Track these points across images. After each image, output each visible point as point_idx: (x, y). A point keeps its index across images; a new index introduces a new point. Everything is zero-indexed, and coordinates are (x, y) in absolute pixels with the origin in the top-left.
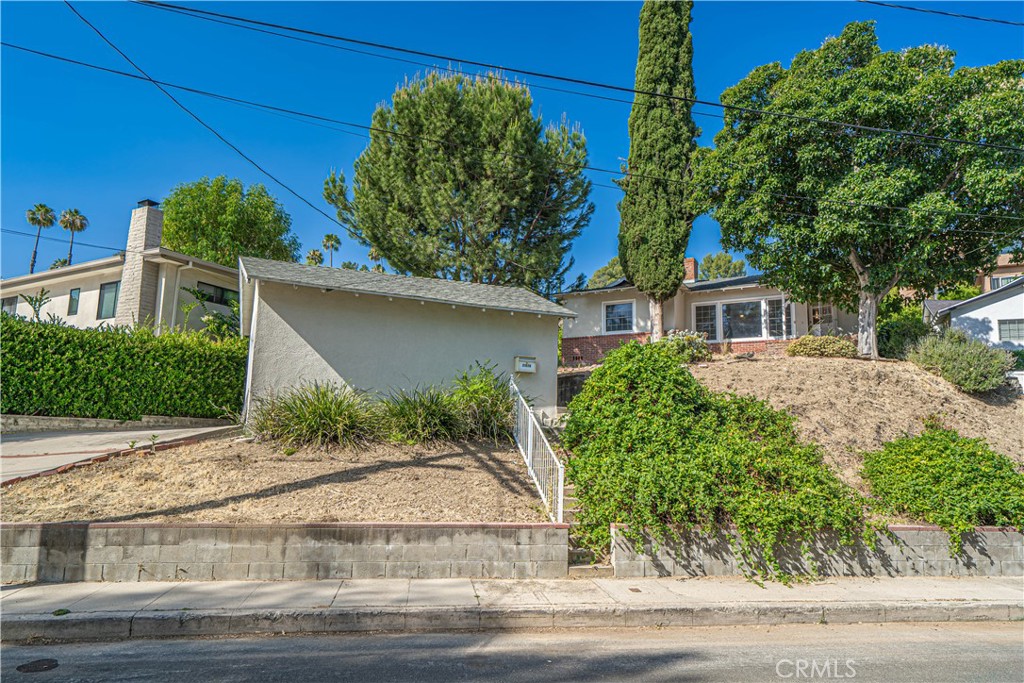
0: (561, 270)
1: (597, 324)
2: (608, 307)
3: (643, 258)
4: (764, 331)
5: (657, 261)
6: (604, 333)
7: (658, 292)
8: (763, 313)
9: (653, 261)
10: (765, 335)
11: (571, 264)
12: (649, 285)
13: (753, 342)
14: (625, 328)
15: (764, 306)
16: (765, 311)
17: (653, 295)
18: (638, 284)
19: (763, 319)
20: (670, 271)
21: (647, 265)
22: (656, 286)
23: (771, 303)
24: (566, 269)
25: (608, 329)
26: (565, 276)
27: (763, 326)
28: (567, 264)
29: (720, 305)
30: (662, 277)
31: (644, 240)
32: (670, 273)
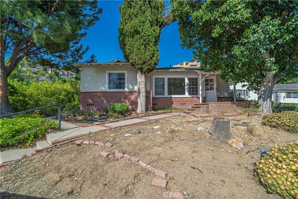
0: (81, 52)
1: (103, 84)
2: (110, 74)
3: (137, 44)
4: (187, 93)
5: (145, 47)
6: (107, 90)
7: (145, 67)
8: (186, 84)
9: (143, 47)
10: (187, 95)
11: (87, 50)
12: (140, 62)
13: (182, 98)
14: (120, 88)
15: (187, 81)
16: (187, 83)
17: (141, 69)
18: (132, 61)
19: (186, 87)
20: (153, 54)
21: (139, 49)
22: (144, 63)
23: (189, 79)
24: (84, 52)
25: (109, 88)
26: (84, 56)
27: (186, 91)
28: (85, 49)
29: (166, 77)
30: (149, 58)
31: (137, 32)
32: (153, 56)
